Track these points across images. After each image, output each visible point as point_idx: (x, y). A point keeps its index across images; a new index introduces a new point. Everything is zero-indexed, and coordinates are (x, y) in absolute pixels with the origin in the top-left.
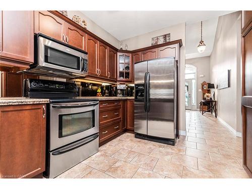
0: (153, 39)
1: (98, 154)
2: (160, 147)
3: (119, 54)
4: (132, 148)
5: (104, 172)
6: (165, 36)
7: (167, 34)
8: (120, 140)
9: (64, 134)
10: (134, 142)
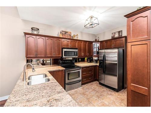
0: (112, 33)
1: (81, 88)
2: (109, 91)
3: (93, 43)
4: (95, 89)
5: (81, 94)
6: (119, 32)
7: (121, 31)
8: (92, 84)
9: (69, 79)
10: (98, 86)
